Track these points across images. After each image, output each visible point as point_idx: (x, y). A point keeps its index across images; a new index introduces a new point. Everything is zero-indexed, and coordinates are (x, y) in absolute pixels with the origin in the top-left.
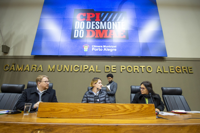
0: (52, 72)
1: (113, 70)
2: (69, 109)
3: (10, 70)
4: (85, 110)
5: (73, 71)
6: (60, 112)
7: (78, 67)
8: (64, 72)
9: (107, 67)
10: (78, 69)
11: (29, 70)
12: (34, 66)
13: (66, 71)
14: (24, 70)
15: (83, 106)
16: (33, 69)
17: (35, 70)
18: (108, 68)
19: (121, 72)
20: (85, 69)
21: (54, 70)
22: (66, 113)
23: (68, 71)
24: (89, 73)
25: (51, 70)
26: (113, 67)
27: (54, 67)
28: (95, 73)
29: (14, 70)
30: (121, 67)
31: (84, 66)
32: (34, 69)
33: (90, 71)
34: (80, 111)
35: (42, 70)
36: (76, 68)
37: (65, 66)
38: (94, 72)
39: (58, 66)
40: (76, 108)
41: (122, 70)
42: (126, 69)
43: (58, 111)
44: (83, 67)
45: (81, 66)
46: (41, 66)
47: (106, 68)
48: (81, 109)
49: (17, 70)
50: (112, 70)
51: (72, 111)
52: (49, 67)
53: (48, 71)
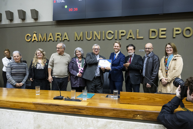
0: (80, 41)
1: (162, 35)
2: (146, 98)
3: (33, 41)
4: (161, 100)
5: (106, 39)
6: (139, 100)
7: (112, 33)
8: (95, 40)
9: (153, 31)
10: (112, 36)
11: (53, 40)
12: (58, 35)
13: (97, 39)
14: (48, 40)
15: (158, 97)
16: (57, 38)
17: (61, 40)
18: (153, 33)
19: (174, 38)
20: (122, 36)
21: (82, 39)
22: (144, 101)
23: (99, 39)
24: (127, 40)
25: (79, 39)
26: (162, 31)
27: (81, 34)
28: (136, 40)
29: (37, 40)
30: (175, 30)
31: (120, 31)
32: (59, 38)
33: (128, 38)
34: (156, 100)
35: (68, 40)
36: (110, 34)
37: (95, 33)
38: (134, 39)
39: (86, 32)
40: (152, 97)
41: (176, 34)
42: (182, 32)
43: (137, 99)
44: (118, 32)
45: (116, 31)
46: (66, 34)
47: (151, 32)
48: (157, 99)
49: (40, 40)
50: (160, 35)
51: (149, 100)
52: (76, 35)
53: (76, 41)
